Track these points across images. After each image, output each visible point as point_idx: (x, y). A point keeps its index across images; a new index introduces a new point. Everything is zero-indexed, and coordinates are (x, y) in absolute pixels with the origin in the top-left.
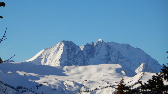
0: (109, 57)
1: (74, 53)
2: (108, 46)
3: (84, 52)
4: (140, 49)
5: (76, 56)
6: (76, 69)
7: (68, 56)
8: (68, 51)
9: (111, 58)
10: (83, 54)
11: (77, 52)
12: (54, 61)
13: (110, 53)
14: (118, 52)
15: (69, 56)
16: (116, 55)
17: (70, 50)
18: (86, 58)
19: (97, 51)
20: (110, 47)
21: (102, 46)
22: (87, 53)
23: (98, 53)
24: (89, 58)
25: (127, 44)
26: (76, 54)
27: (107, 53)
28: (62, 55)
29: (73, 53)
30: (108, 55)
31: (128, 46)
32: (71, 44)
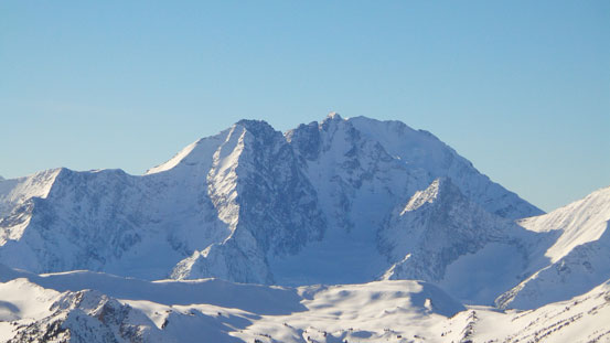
0: (355, 157)
1: (271, 151)
2: (354, 129)
3: (295, 145)
4: (430, 134)
5: (274, 159)
6: (325, 293)
7: (255, 159)
8: (256, 146)
9: (361, 161)
10: (293, 153)
11: (277, 148)
12: (222, 171)
13: (358, 147)
14: (378, 146)
15: (259, 159)
16: (372, 153)
17: (262, 143)
18: (299, 161)
19: (325, 144)
20: (359, 133)
21: (337, 129)
22: (301, 147)
23: (329, 147)
24: (308, 162)
25: (398, 122)
26: (274, 153)
27: (351, 147)
28: (241, 158)
29: (268, 151)
30: (353, 152)
31: (400, 126)
32: (263, 129)
